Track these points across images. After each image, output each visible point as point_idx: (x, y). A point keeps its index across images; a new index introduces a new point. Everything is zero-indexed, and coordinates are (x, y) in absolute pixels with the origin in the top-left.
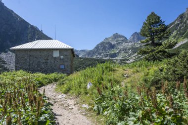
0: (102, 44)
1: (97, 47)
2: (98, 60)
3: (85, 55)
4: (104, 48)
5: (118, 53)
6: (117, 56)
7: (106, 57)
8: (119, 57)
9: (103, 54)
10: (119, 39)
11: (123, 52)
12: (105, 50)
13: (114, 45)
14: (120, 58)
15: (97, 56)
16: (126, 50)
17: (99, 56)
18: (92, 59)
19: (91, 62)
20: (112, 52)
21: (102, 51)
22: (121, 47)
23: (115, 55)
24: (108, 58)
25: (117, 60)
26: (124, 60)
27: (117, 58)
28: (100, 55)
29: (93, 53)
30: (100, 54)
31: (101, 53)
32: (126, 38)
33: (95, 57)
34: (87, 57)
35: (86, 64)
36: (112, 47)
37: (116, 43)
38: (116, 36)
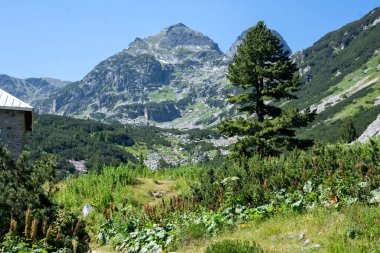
0: (120, 60)
1: (99, 74)
2: (100, 128)
3: (47, 103)
4: (129, 79)
5: (184, 103)
6: (178, 116)
7: (134, 116)
8: (186, 122)
9: (120, 103)
10: (190, 48)
11: (201, 101)
12: (133, 88)
13: (170, 69)
14: (191, 127)
15: (96, 108)
16: (213, 92)
17: (104, 110)
18: (77, 124)
19: (69, 137)
20: (158, 97)
21: (120, 89)
22: (197, 81)
23: (169, 112)
24: (143, 120)
25: (176, 132)
26: (205, 134)
27: (178, 124)
28: (110, 108)
29: (82, 96)
30: (109, 101)
31: (114, 99)
32: (215, 46)
33: (86, 114)
34: (52, 111)
35: (48, 143)
36: (161, 76)
37: (175, 61)
38: (178, 35)
